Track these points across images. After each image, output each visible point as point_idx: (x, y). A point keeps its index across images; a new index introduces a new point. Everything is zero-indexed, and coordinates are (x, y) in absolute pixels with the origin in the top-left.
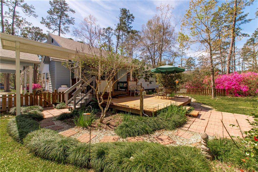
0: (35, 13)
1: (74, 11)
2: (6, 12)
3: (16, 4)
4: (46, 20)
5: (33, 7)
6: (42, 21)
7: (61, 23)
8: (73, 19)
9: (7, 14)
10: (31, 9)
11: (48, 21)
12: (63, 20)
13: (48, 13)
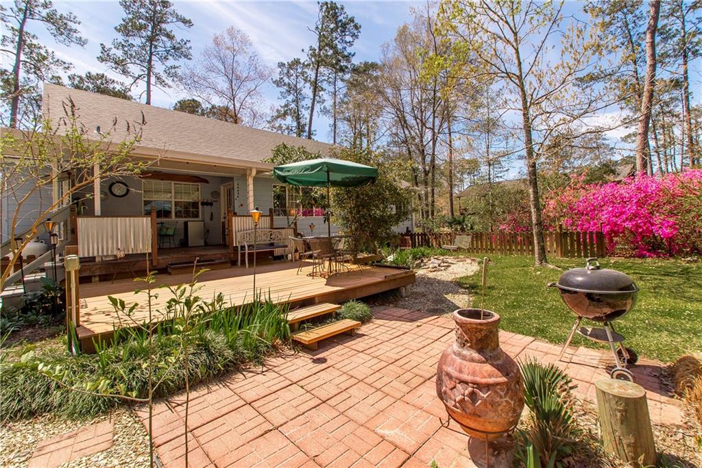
0: (78, 35)
1: (189, 22)
2: (4, 36)
3: (27, 12)
4: (114, 51)
5: (75, 18)
6: (101, 55)
7: (153, 57)
8: (185, 43)
9: (6, 43)
10: (69, 23)
11: (119, 53)
12: (161, 49)
13: (119, 30)
